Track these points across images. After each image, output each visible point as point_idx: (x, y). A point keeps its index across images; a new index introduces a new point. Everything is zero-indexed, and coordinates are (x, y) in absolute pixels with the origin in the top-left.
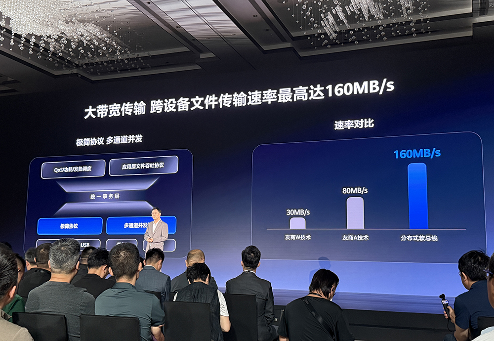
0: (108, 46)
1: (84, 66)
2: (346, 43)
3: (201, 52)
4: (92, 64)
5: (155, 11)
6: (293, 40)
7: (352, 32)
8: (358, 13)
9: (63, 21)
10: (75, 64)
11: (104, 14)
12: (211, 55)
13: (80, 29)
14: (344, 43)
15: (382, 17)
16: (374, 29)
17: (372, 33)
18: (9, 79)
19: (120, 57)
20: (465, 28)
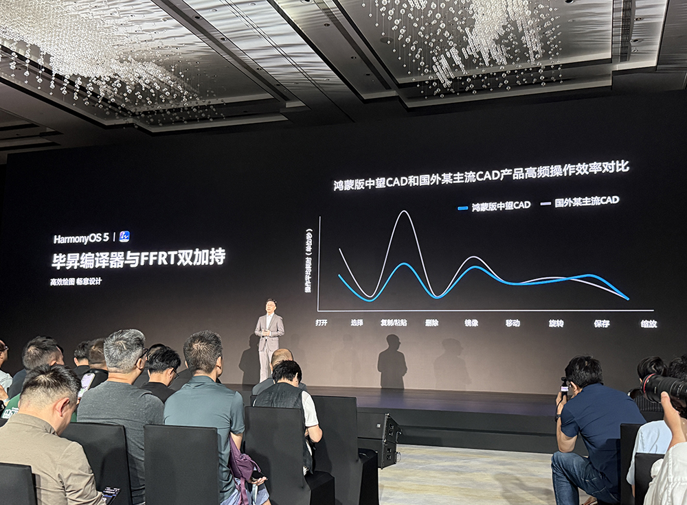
0: (172, 91)
1: (143, 115)
2: (463, 92)
3: (287, 99)
4: (152, 112)
5: (231, 49)
6: (399, 88)
7: (469, 80)
8: (478, 57)
9: (117, 60)
10: (131, 112)
11: (168, 51)
12: (300, 104)
13: (138, 70)
14: (459, 92)
15: (505, 63)
16: (495, 76)
17: (494, 80)
18: (48, 130)
19: (186, 104)
20: (603, 76)
